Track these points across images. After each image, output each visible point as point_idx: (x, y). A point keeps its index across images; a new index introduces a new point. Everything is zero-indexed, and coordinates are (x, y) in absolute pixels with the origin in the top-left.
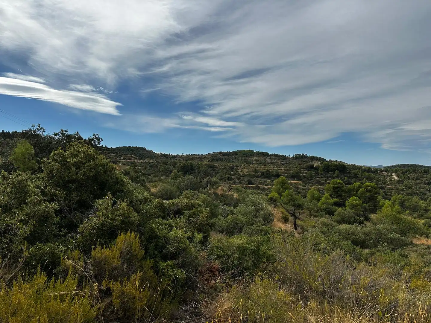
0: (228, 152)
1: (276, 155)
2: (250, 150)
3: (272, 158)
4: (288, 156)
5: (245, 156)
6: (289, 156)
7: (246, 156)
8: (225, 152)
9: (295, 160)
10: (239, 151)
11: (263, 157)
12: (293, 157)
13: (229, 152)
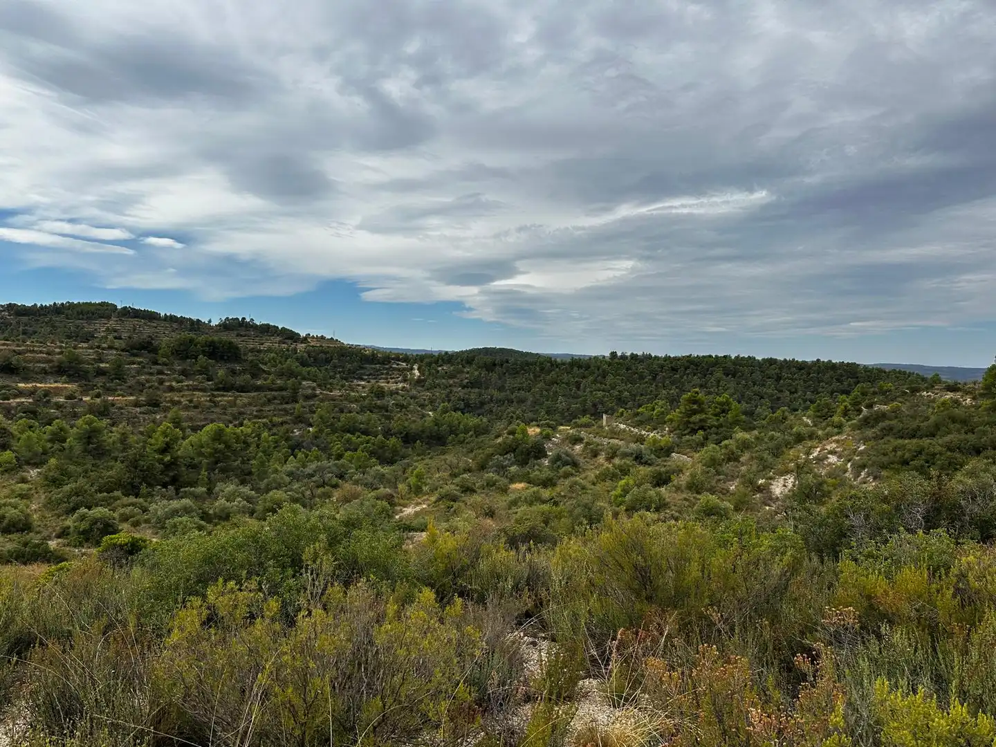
0: (35, 304)
1: (172, 319)
2: (102, 304)
3: (163, 325)
4: (207, 322)
5: (82, 319)
6: (210, 321)
7: (85, 317)
8: (29, 304)
9: (221, 332)
10: (71, 306)
11: (135, 321)
12: (219, 325)
13: (39, 305)
